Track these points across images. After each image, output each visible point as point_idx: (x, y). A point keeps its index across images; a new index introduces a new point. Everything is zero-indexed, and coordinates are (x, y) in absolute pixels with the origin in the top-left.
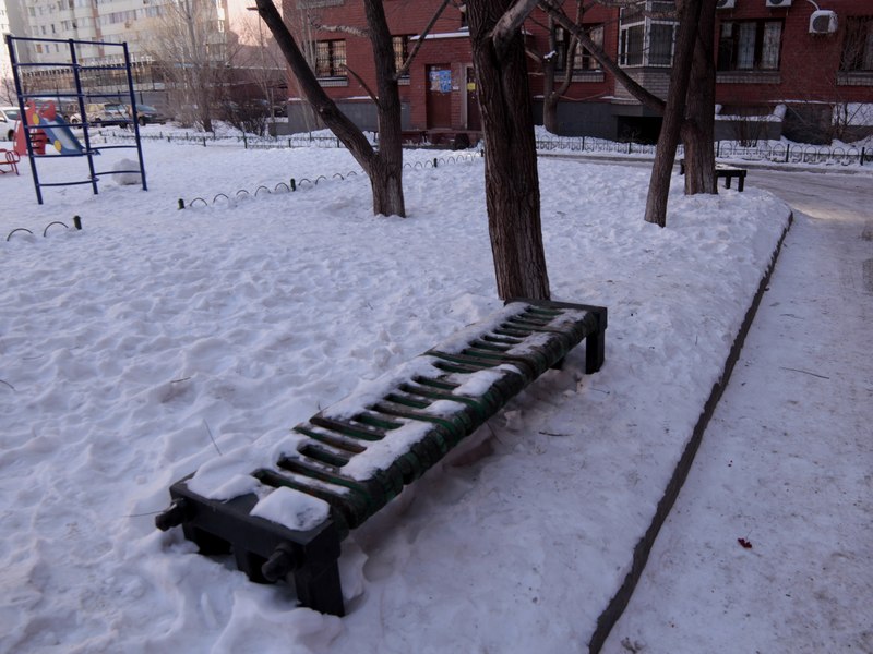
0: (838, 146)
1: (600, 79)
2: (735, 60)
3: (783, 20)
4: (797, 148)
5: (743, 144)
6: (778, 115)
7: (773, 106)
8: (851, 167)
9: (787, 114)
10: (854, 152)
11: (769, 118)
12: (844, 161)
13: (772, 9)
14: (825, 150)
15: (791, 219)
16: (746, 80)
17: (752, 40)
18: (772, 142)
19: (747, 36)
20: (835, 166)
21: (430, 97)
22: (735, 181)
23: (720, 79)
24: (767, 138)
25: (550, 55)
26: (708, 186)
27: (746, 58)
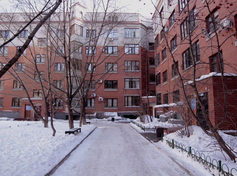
0: (104, 119)
1: (62, 108)
2: (87, 105)
3: (94, 99)
4: (98, 120)
5: (90, 119)
6: (95, 114)
7: (94, 113)
8: (107, 122)
9: (97, 114)
10: (107, 120)
11: (93, 115)
12: (106, 121)
13: (93, 97)
14: (102, 120)
15: (96, 127)
16: (89, 108)
17: (90, 102)
18: (94, 119)
19: (89, 101)
20: (104, 122)
21: (26, 111)
22: (89, 123)
23: (86, 108)
24: (93, 118)
25: (54, 104)
26: (85, 124)
27: (89, 105)
